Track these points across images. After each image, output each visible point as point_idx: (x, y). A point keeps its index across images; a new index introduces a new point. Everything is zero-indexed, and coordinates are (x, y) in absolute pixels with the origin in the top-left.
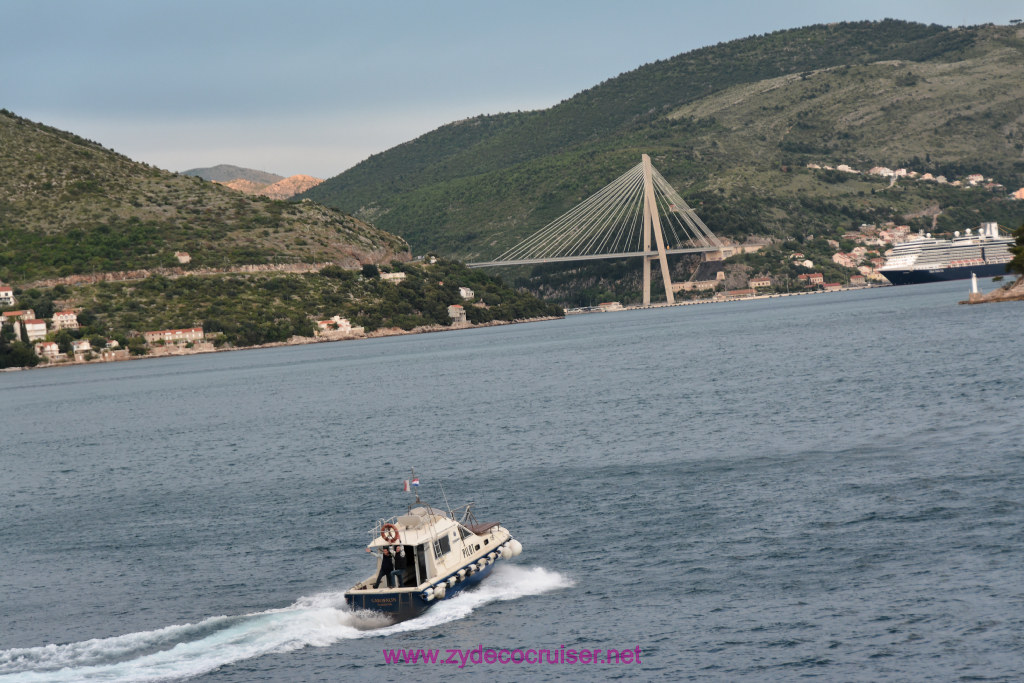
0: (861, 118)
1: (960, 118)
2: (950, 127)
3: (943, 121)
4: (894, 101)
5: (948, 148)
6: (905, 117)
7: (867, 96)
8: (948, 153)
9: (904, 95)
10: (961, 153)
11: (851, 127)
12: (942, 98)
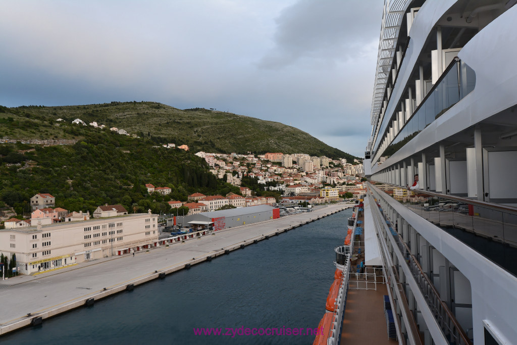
0: (125, 116)
1: (174, 122)
2: (168, 125)
3: (166, 122)
4: (146, 112)
5: (163, 132)
6: (147, 118)
7: (133, 108)
8: (162, 134)
9: (150, 111)
10: (169, 135)
11: (117, 118)
12: (170, 115)
